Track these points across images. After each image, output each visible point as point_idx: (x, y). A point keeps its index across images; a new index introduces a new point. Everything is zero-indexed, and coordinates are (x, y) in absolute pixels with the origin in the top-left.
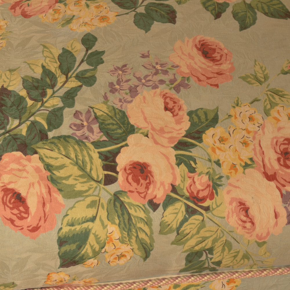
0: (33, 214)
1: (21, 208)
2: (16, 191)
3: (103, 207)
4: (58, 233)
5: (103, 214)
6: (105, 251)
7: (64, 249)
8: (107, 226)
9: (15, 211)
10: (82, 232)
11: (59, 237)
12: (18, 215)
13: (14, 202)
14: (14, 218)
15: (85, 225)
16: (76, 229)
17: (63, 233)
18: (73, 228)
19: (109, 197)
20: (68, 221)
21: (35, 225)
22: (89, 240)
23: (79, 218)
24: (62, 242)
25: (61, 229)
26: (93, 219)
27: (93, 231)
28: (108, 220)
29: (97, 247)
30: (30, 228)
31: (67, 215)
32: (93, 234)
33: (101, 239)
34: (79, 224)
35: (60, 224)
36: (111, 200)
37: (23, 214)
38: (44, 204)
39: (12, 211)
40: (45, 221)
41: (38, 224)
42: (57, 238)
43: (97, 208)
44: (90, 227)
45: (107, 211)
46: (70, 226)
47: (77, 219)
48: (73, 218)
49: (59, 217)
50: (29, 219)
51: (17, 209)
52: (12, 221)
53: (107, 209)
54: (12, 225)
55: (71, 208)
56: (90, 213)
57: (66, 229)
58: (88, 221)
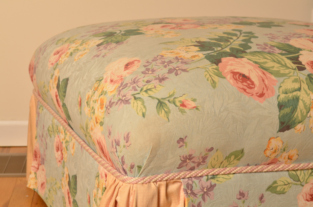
0: (258, 86)
1: (248, 82)
2: (241, 73)
3: (303, 82)
4: (278, 99)
5: (304, 86)
6: (310, 116)
7: (282, 112)
8: (309, 94)
9: (245, 84)
10: (294, 98)
11: (279, 102)
12: (248, 86)
13: (242, 79)
14: (245, 88)
15: (295, 93)
16: (289, 96)
17: (281, 99)
18: (287, 95)
19: (305, 77)
20: (283, 91)
21: (261, 92)
22: (299, 105)
23: (290, 89)
24: (281, 106)
25: (279, 95)
26: (299, 89)
27: (301, 98)
28: (310, 90)
29: (305, 111)
30: (258, 95)
31: (281, 87)
32: (301, 100)
33: (307, 104)
34: (291, 92)
35: (278, 92)
36: (307, 78)
37: (251, 85)
38: (263, 81)
39: (243, 84)
40: (267, 90)
41: (263, 92)
42: (278, 103)
43: (299, 82)
44: (298, 95)
45: (307, 84)
46: (284, 93)
47: (288, 89)
48: (285, 89)
49: (276, 88)
50: (256, 89)
51: (246, 83)
52: (245, 90)
53: (307, 83)
54: (245, 92)
55: (283, 82)
56: (297, 86)
57: (283, 96)
58: (296, 91)
